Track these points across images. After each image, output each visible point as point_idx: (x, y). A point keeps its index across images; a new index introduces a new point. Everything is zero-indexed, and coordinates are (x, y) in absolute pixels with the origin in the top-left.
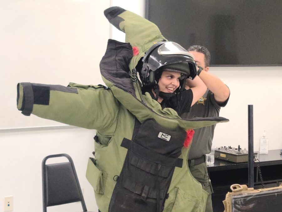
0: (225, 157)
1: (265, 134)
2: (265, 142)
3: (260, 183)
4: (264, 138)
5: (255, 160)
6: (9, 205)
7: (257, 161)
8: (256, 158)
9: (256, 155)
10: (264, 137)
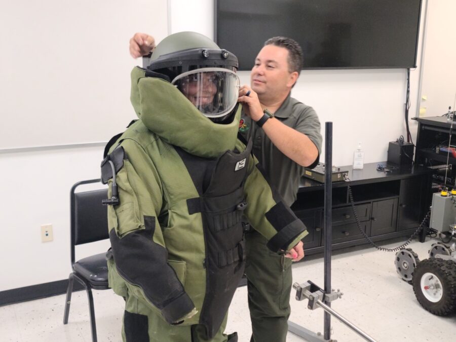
0: (311, 175)
1: (360, 147)
2: (360, 156)
3: (350, 204)
4: (359, 152)
5: (346, 179)
6: (47, 235)
7: (347, 181)
8: (347, 177)
9: (346, 174)
10: (359, 150)
